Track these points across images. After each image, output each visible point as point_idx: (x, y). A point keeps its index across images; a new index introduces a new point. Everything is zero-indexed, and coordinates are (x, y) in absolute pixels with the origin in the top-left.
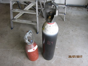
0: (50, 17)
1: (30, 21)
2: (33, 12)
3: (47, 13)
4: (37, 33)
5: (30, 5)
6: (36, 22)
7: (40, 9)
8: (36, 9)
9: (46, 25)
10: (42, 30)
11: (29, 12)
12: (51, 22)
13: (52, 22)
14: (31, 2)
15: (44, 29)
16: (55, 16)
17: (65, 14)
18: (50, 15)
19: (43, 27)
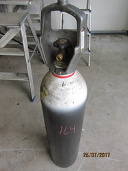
0: (61, 57)
1: (12, 74)
2: (17, 52)
3: (49, 46)
4: (31, 100)
5: (7, 34)
6: (27, 75)
7: (34, 43)
8: (22, 44)
9: (51, 81)
10: (41, 96)
11: (6, 52)
12: (64, 70)
13: (68, 71)
14: (10, 28)
15: (45, 94)
16: (76, 49)
17: (89, 51)
18: (60, 49)
19: (43, 88)
